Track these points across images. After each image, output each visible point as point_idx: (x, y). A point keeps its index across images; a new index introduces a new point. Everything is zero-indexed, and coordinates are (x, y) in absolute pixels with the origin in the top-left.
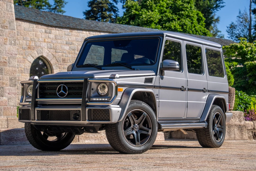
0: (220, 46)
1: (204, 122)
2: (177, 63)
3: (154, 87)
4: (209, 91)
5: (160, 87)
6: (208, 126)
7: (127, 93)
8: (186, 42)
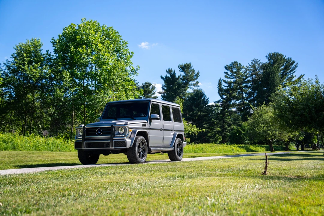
0: (179, 105)
1: (172, 147)
2: (158, 115)
3: (147, 129)
4: (174, 130)
5: (150, 129)
6: (174, 149)
7: (134, 132)
8: (162, 104)
